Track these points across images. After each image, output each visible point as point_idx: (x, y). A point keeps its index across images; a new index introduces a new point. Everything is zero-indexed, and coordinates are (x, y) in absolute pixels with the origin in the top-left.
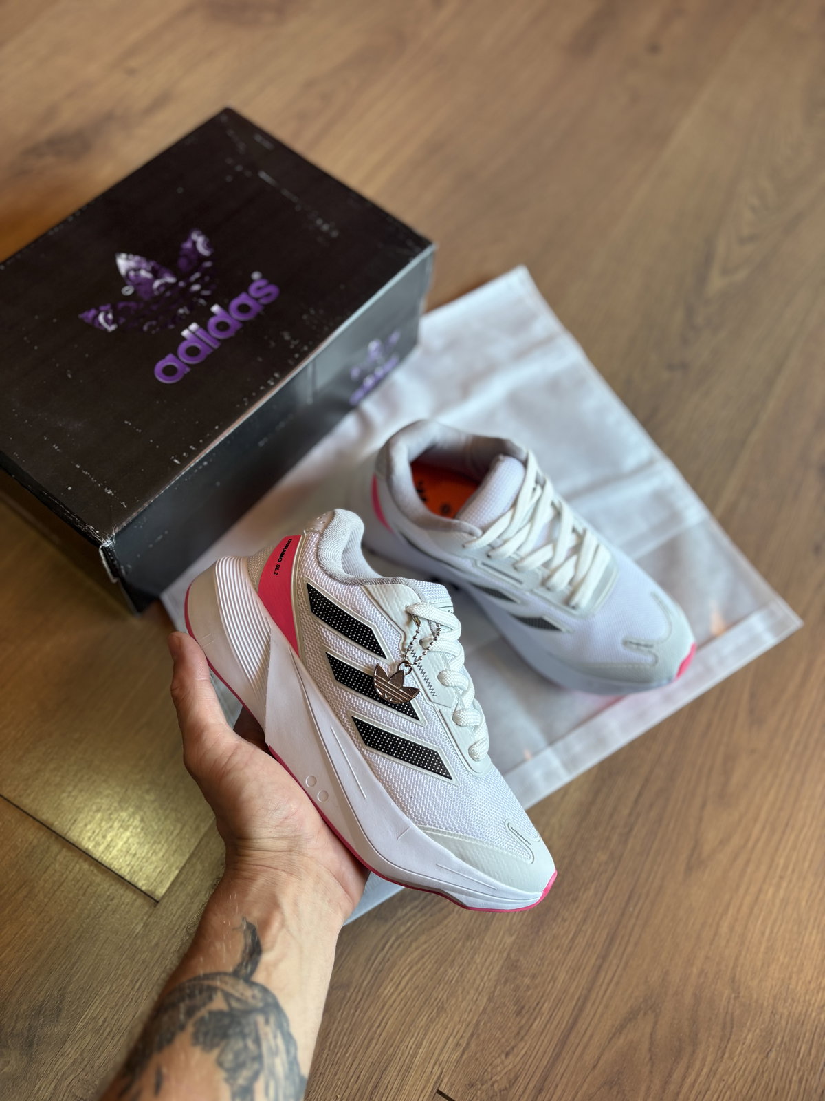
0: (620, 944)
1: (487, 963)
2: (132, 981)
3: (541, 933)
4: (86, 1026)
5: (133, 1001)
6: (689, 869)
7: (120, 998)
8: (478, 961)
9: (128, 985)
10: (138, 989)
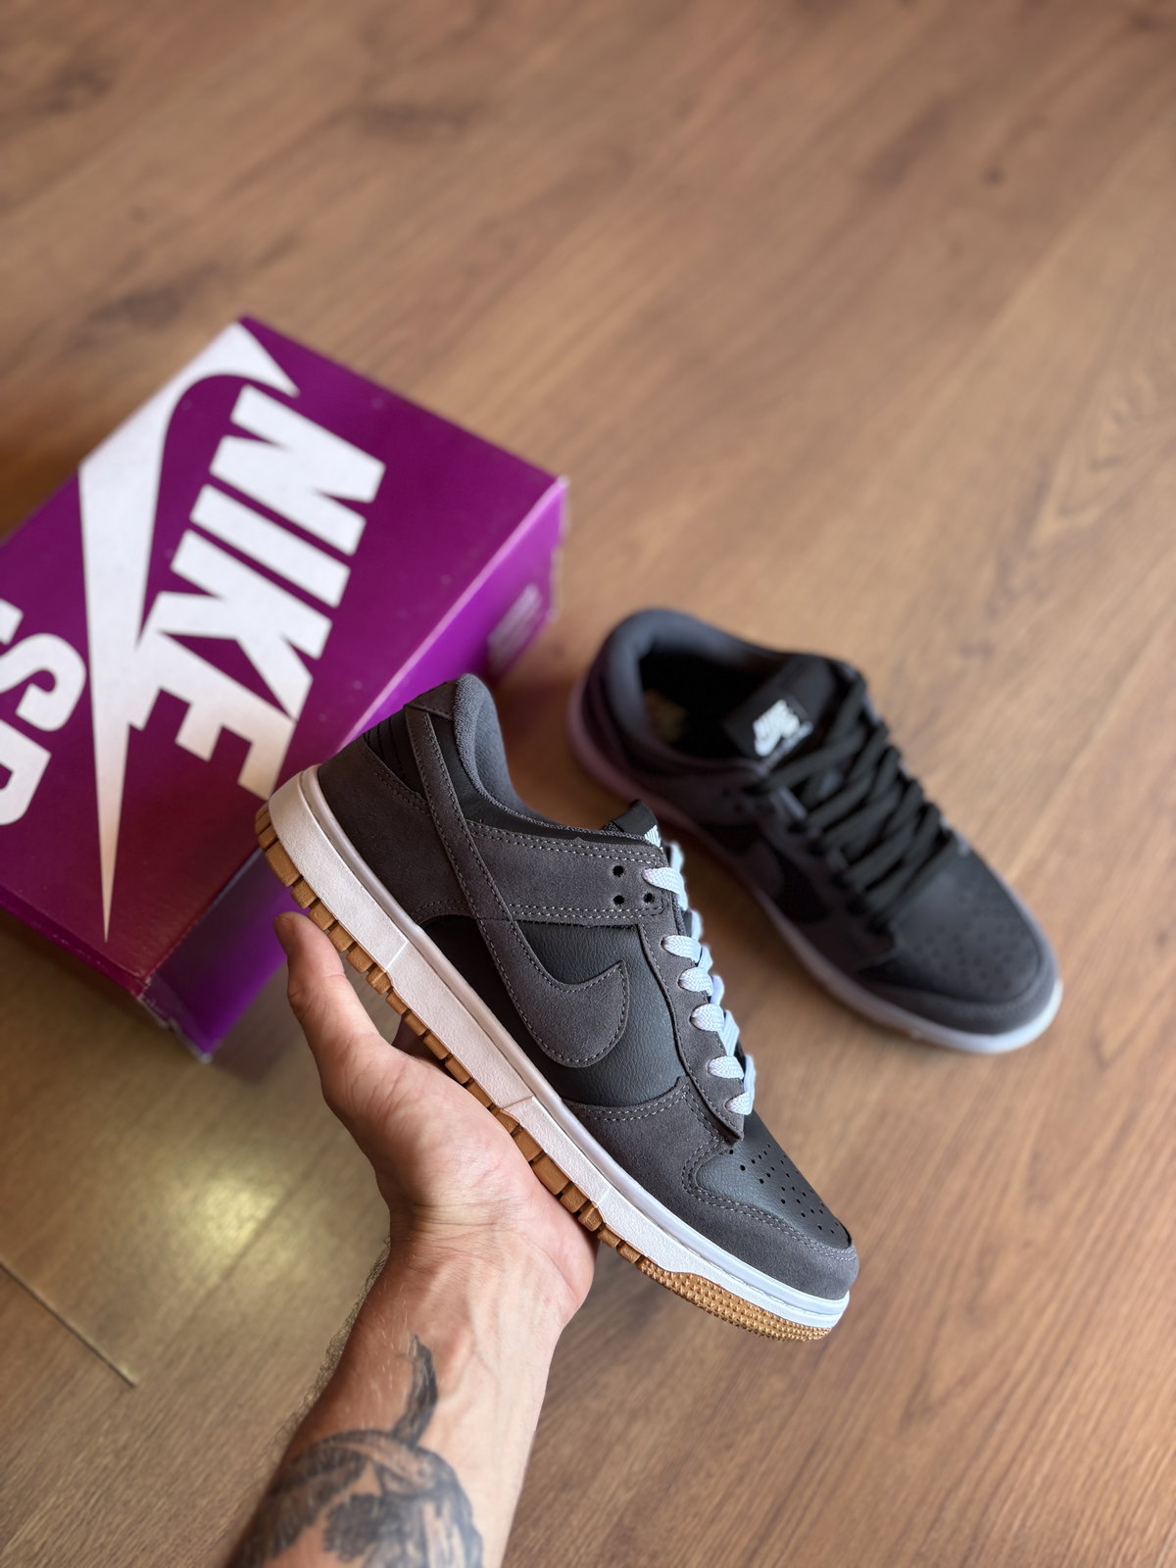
0: (789, 1520)
1: (588, 1529)
2: (86, 1493)
3: (673, 1490)
4: (16, 1551)
5: (85, 1523)
6: (908, 1417)
7: (68, 1515)
8: (575, 1523)
9: (81, 1499)
10: (93, 1508)
